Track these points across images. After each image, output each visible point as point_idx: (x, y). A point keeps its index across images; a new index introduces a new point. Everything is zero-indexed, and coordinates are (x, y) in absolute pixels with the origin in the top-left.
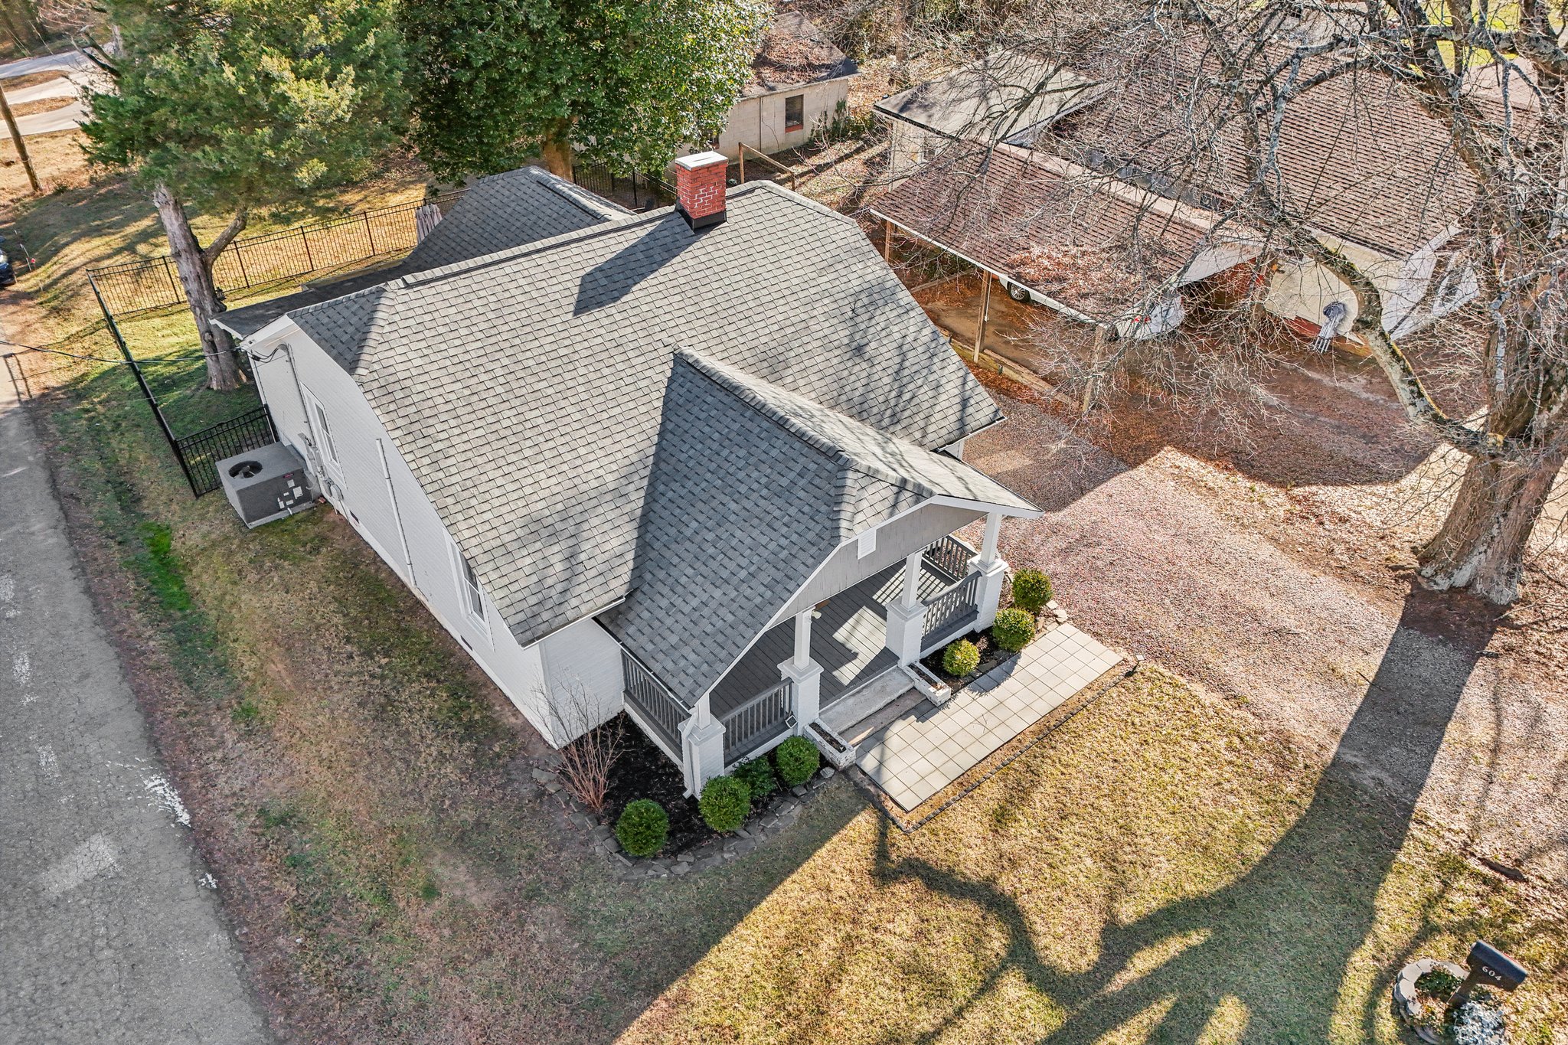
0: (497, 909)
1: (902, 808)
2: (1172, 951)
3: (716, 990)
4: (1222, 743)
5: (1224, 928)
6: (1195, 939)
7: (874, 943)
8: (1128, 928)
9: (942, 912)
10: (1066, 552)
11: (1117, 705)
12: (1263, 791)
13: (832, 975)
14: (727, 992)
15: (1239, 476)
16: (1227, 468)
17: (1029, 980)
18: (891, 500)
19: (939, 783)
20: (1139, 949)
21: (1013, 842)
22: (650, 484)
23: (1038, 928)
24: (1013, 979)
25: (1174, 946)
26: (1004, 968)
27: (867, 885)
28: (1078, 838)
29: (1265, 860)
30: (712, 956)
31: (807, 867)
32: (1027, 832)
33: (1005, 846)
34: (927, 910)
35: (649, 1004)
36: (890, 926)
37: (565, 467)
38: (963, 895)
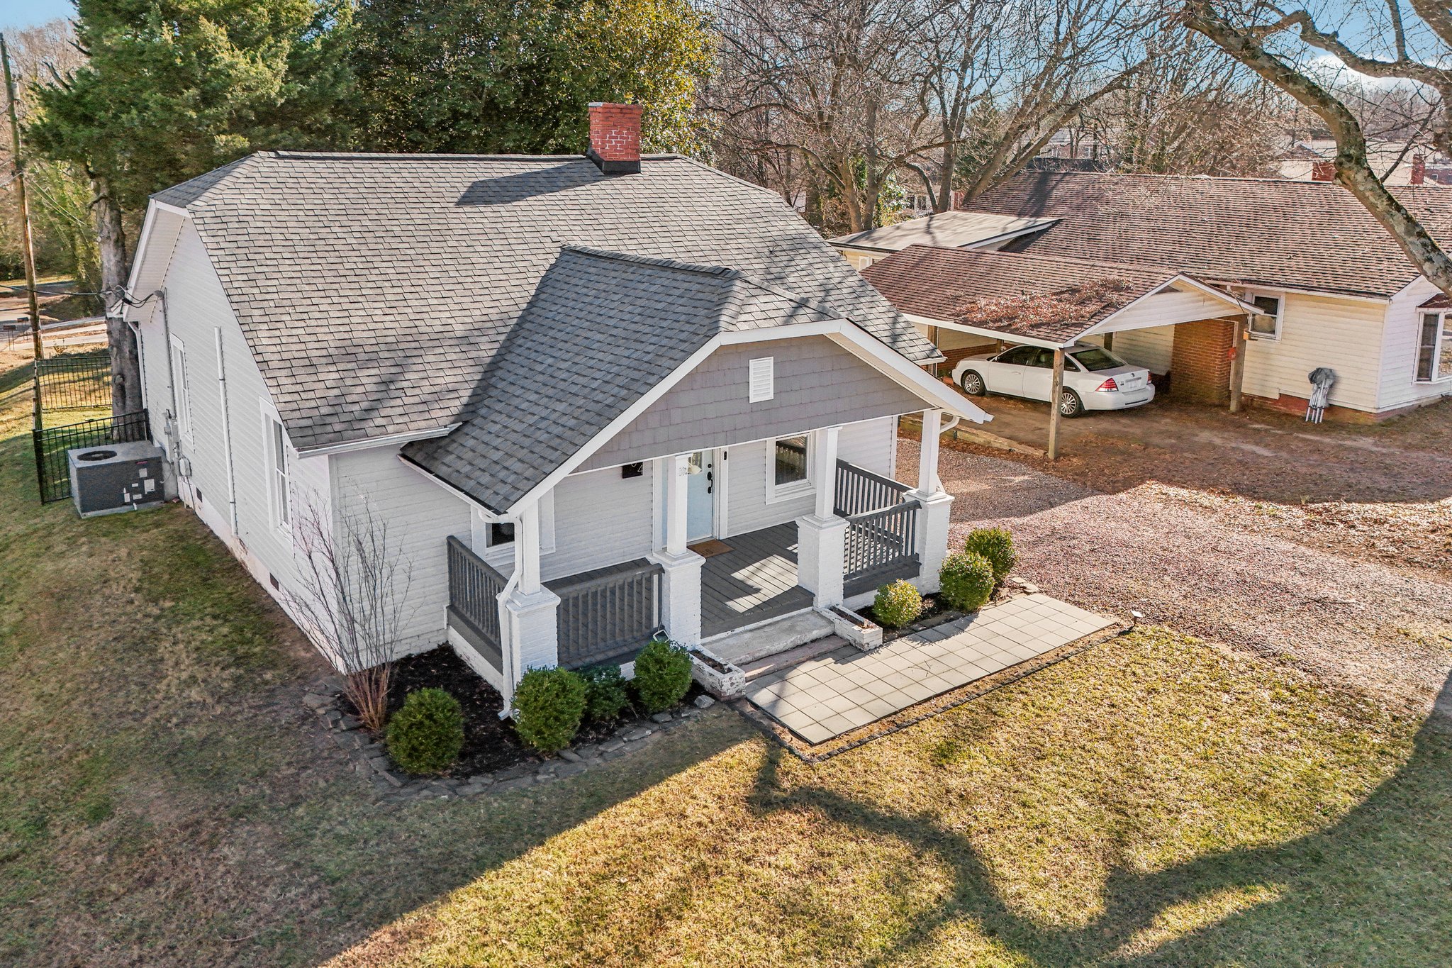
0: (185, 827)
1: (805, 740)
2: (1228, 908)
3: (477, 923)
4: (1266, 695)
5: (1309, 885)
6: (1263, 895)
7: (741, 875)
8: (1150, 878)
9: (852, 846)
10: (1034, 545)
11: (1109, 658)
12: (1337, 742)
13: (668, 909)
14: (494, 926)
15: (1240, 498)
16: (1223, 493)
17: (992, 933)
18: (789, 311)
19: (861, 719)
20: (1172, 902)
21: (967, 779)
22: (508, 339)
23: (1007, 870)
24: (965, 932)
25: (1230, 903)
26: (949, 915)
27: (741, 812)
28: (1064, 779)
29: (1355, 810)
30: (487, 882)
31: (654, 792)
32: (988, 771)
33: (954, 782)
34: (828, 843)
35: (363, 937)
36: (772, 859)
37: (409, 310)
38: (887, 830)
